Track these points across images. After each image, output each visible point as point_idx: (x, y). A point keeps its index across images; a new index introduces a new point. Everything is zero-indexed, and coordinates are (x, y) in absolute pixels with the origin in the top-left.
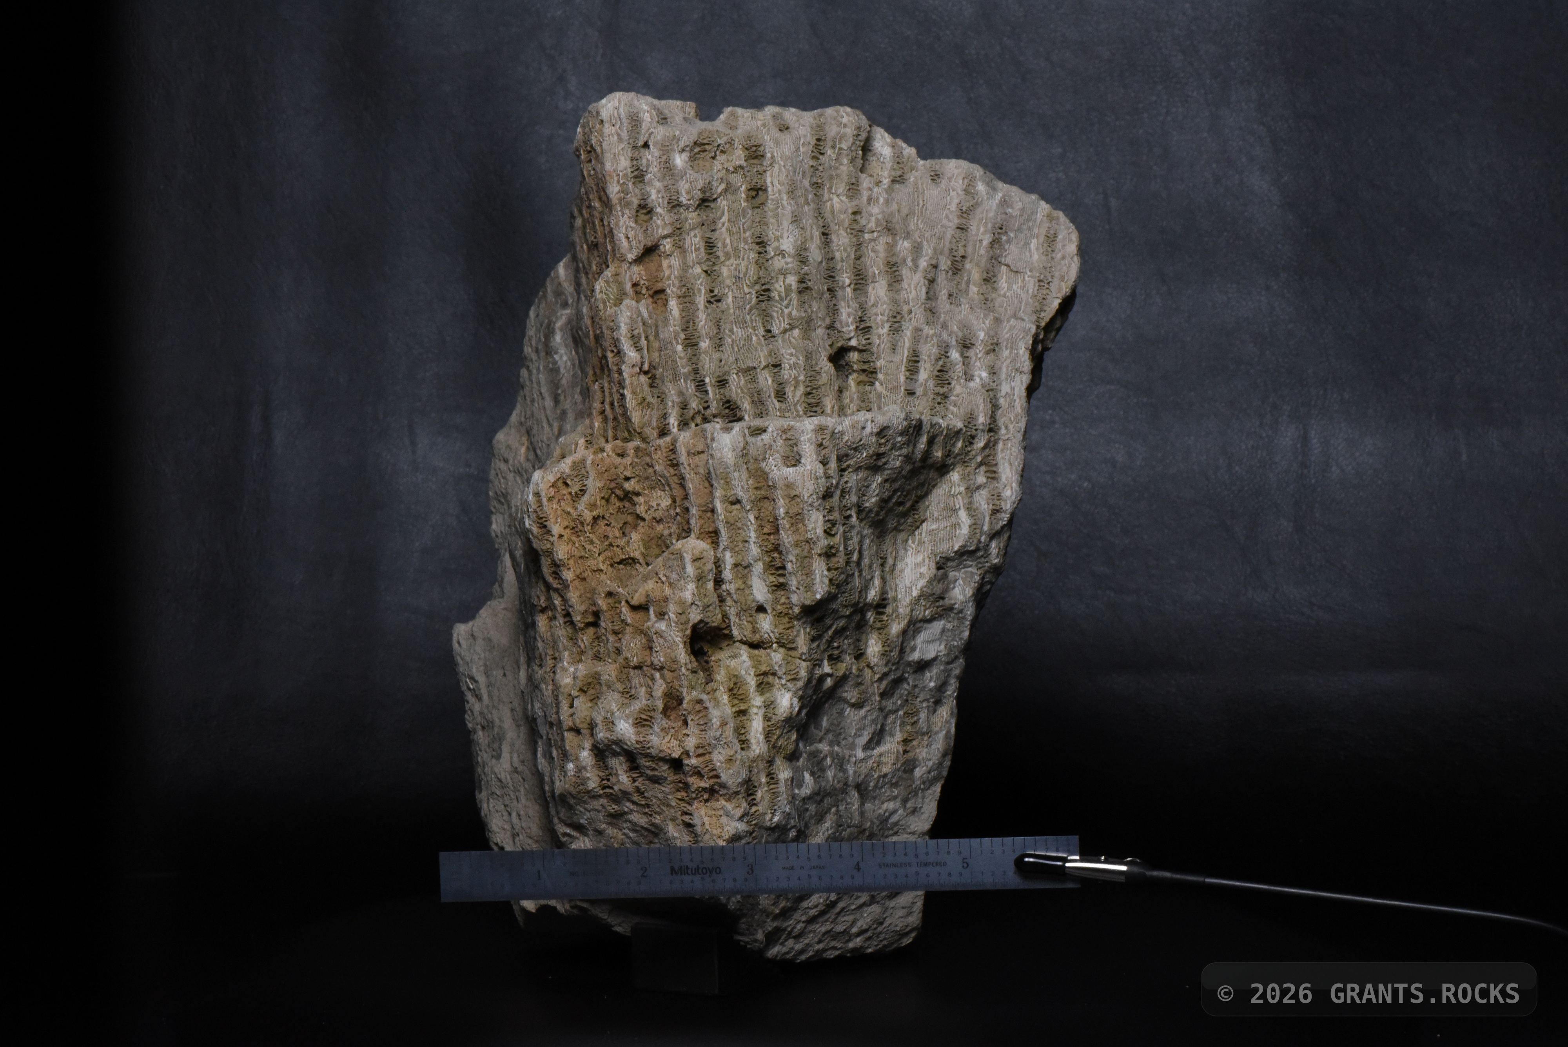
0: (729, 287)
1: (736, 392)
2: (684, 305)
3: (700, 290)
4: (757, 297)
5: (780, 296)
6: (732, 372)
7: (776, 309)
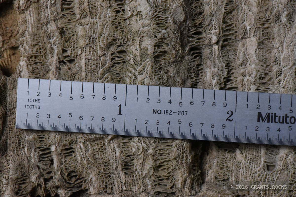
0: (82, 48)
1: (82, 164)
2: (34, 66)
3: (52, 50)
4: (112, 59)
5: (135, 60)
6: (79, 140)
7: (130, 75)
